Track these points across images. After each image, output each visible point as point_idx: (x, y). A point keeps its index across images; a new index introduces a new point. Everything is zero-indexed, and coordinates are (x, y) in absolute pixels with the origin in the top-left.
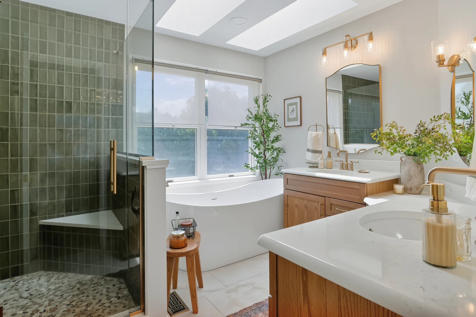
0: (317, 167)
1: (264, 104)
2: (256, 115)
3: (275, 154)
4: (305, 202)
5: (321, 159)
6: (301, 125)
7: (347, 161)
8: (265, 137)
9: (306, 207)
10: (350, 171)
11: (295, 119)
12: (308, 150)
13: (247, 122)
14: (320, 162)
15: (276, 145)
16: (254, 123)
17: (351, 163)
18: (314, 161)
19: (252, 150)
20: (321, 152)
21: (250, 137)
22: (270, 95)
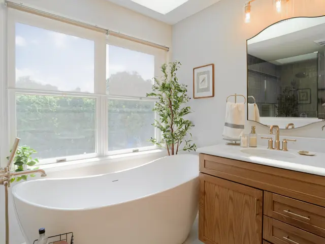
0: (239, 145)
1: (172, 73)
2: (164, 85)
3: (184, 127)
4: (231, 193)
5: (244, 135)
6: (213, 96)
7: (278, 138)
8: (173, 109)
9: (231, 198)
10: (283, 152)
11: (206, 90)
12: (226, 124)
13: (154, 92)
14: (242, 138)
15: (185, 118)
16: (160, 93)
17: (284, 141)
18: (234, 137)
19: (158, 123)
20: (242, 127)
21: (156, 109)
22: (179, 63)
